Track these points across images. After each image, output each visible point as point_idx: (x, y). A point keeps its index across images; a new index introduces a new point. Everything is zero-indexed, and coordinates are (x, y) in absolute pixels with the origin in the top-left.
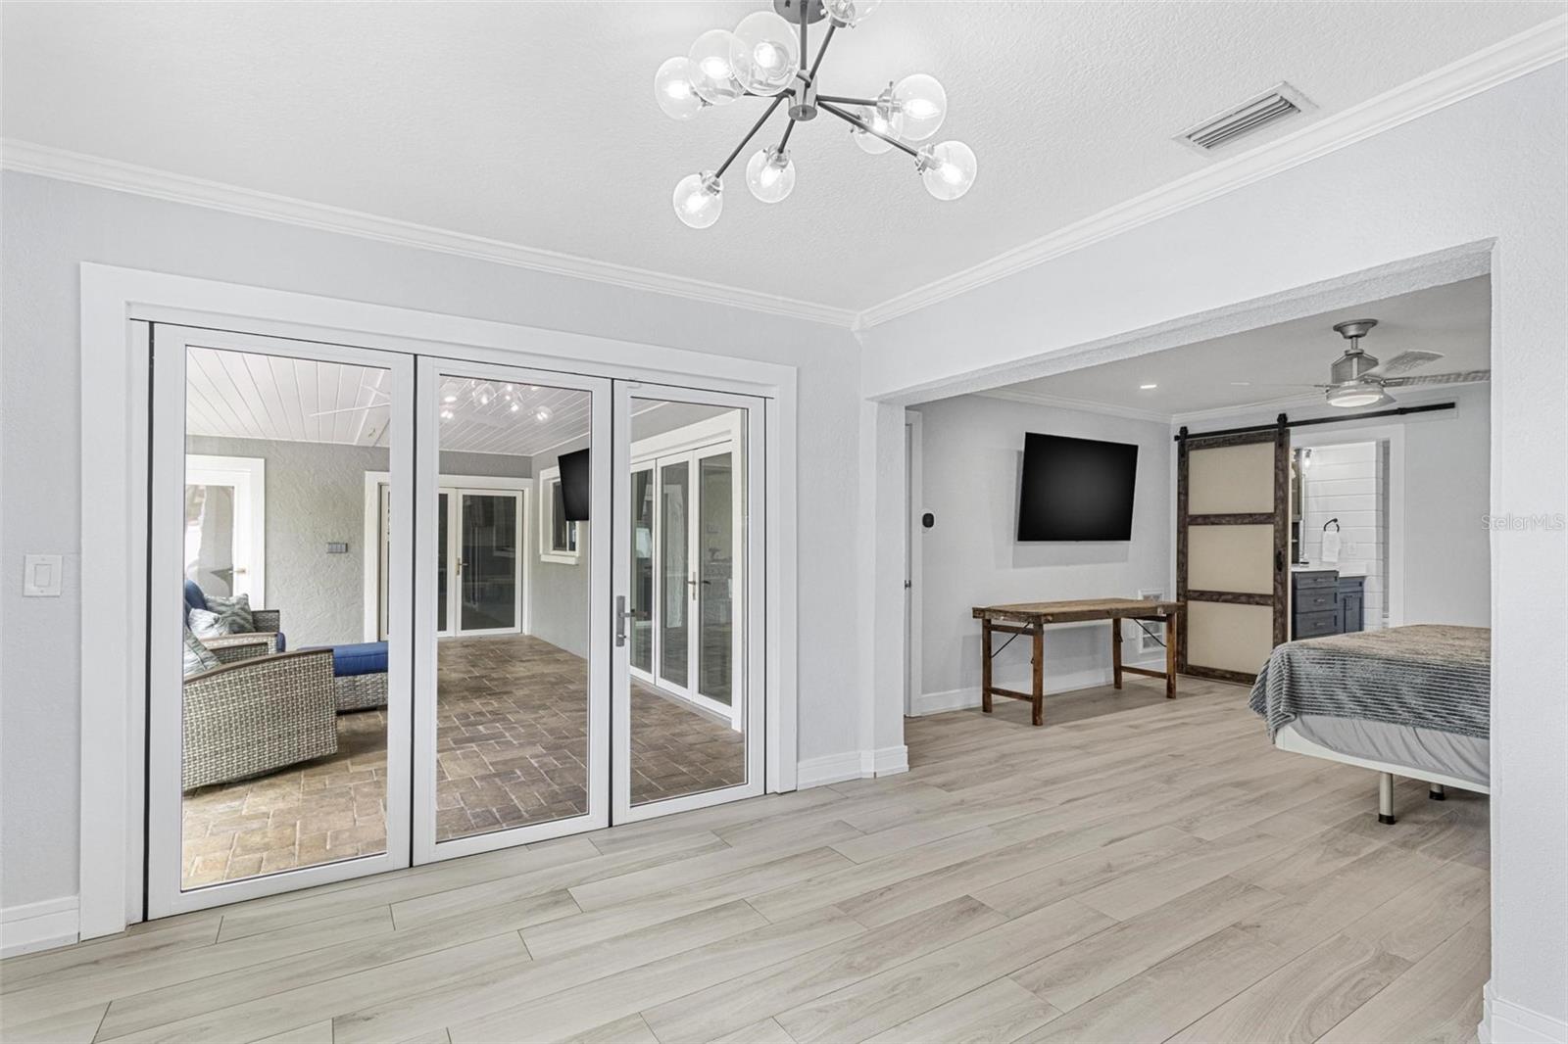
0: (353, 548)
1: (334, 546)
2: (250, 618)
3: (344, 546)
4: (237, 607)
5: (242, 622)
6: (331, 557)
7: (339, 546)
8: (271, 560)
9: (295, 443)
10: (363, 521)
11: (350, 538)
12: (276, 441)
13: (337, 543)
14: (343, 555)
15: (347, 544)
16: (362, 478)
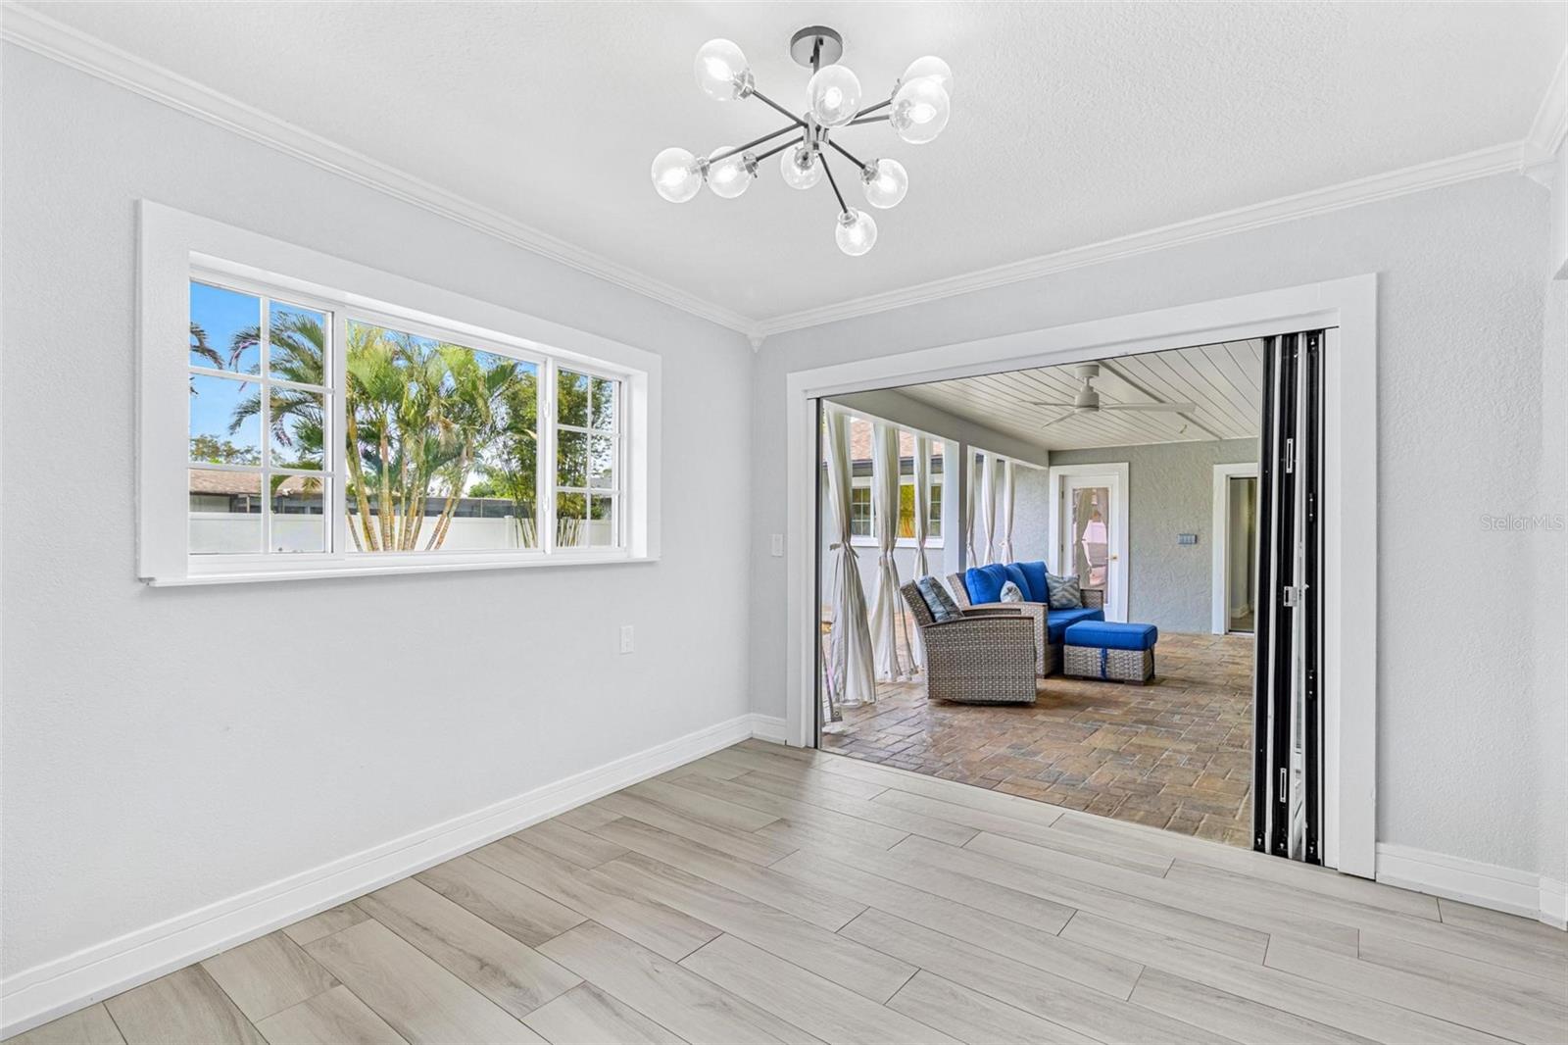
0: (1202, 541)
1: (1185, 537)
2: (1078, 594)
3: (1194, 537)
4: (1068, 584)
5: (1070, 597)
6: (1183, 547)
7: (1189, 537)
8: (1133, 549)
9: (1152, 446)
10: (1212, 512)
11: (1199, 530)
12: (1138, 447)
13: (1188, 535)
14: (1194, 546)
15: (1196, 537)
16: (1211, 473)
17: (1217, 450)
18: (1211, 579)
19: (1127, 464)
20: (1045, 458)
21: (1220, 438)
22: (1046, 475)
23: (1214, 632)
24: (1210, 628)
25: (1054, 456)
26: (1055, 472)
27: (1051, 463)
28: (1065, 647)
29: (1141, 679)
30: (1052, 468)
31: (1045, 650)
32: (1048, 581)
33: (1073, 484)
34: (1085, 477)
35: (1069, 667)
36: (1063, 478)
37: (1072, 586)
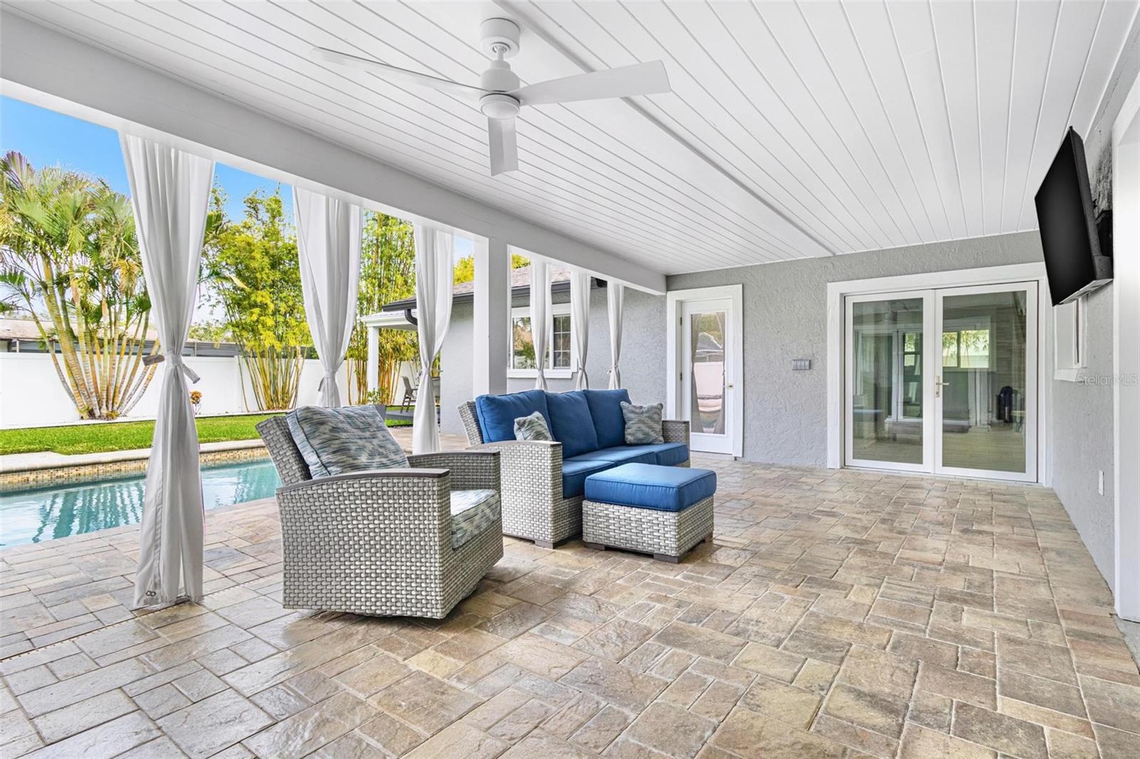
0: (816, 366)
1: (799, 363)
2: (658, 427)
3: (807, 363)
4: (647, 415)
5: (647, 430)
6: (797, 374)
7: (803, 363)
8: (748, 377)
9: (765, 265)
10: (826, 336)
11: (813, 355)
12: (751, 266)
13: (802, 360)
14: (808, 372)
15: (810, 361)
16: (824, 290)
17: (830, 266)
18: (825, 408)
19: (741, 285)
20: (662, 283)
21: (834, 254)
22: (663, 301)
23: (829, 466)
24: (825, 462)
25: (671, 281)
26: (673, 297)
27: (668, 288)
28: (585, 503)
29: (673, 553)
30: (669, 293)
31: (555, 507)
32: (624, 411)
33: (689, 311)
34: (702, 301)
35: (591, 532)
36: (681, 304)
37: (649, 417)
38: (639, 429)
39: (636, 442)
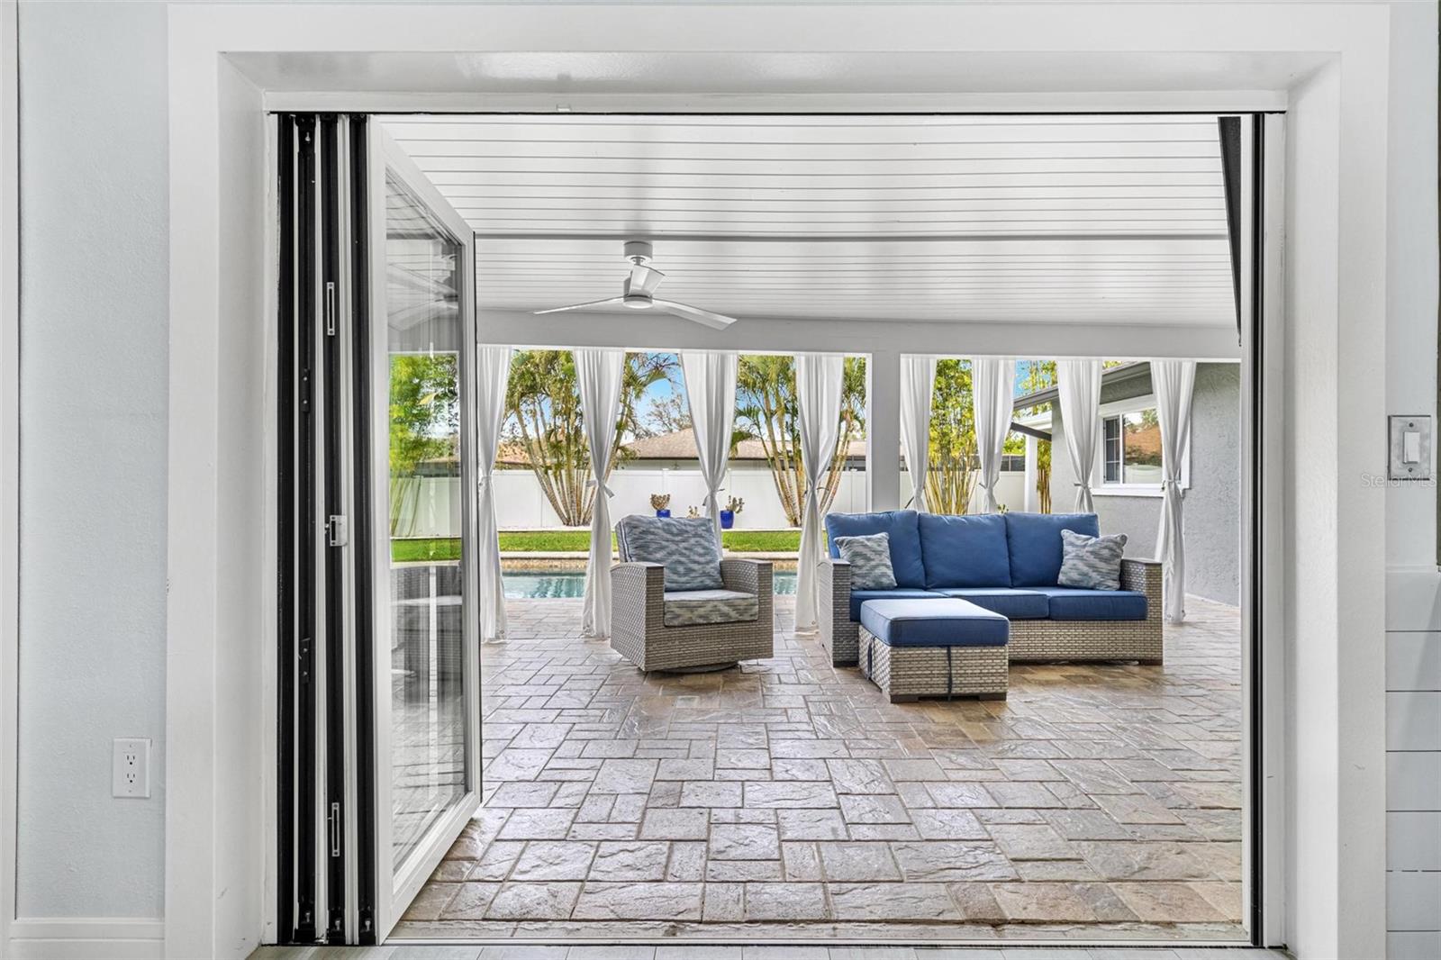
38: (1074, 567)
39: (1069, 583)
